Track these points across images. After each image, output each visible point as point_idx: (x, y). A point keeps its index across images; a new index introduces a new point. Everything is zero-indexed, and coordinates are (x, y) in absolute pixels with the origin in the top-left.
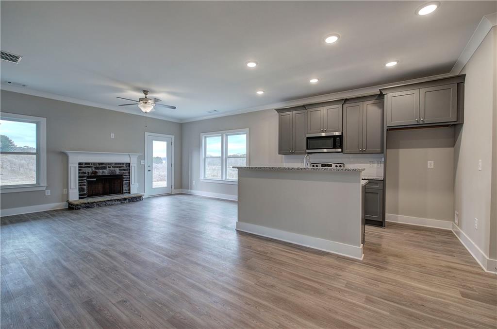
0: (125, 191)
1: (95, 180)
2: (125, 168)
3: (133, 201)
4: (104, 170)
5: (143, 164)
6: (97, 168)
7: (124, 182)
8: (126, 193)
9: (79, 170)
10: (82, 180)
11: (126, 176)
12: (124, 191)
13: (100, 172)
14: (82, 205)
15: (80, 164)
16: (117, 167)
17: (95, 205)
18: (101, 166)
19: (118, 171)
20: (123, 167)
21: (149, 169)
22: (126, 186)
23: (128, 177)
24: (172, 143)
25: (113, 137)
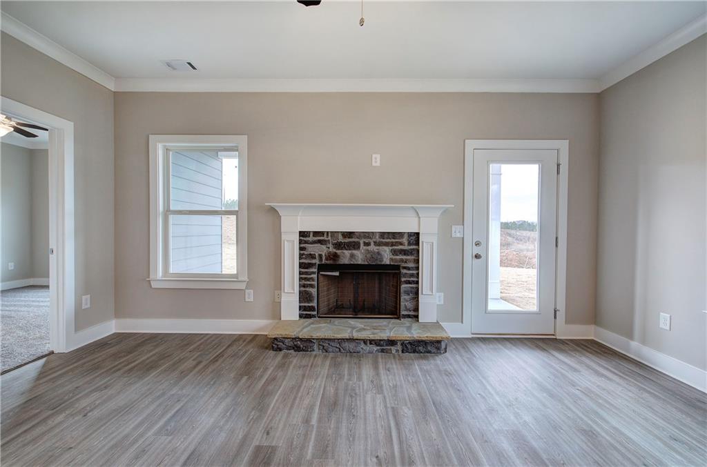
1: (337, 274)
2: (406, 247)
3: (414, 351)
4: (355, 252)
5: (458, 235)
6: (339, 246)
7: (404, 287)
8: (409, 316)
9: (301, 249)
10: (306, 273)
11: (408, 269)
12: (403, 313)
13: (346, 257)
14: (287, 341)
15: (302, 234)
16: (386, 244)
17: (315, 347)
18: (347, 240)
19: (387, 256)
21: (477, 250)
22: (407, 297)
23: (415, 272)
24: (558, 165)
25: (379, 164)
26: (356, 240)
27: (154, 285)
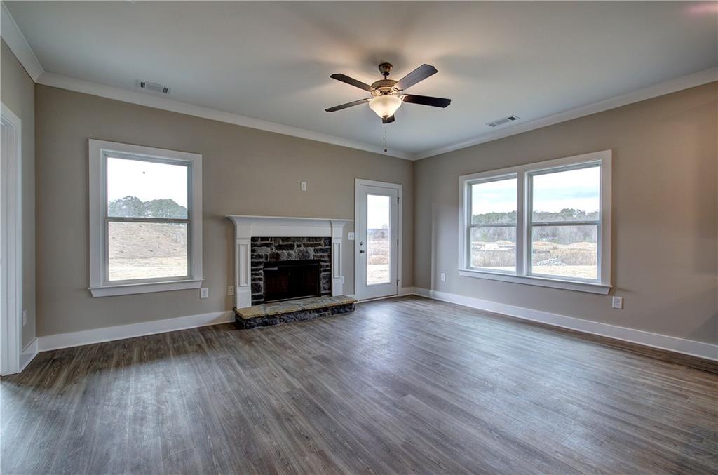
0: (323, 292)
1: (276, 269)
2: (323, 247)
3: (339, 313)
4: (291, 252)
5: (352, 239)
6: (280, 247)
7: (322, 274)
8: (326, 294)
9: (253, 251)
10: (256, 270)
11: (325, 262)
13: (285, 255)
15: (253, 239)
16: (311, 245)
17: (278, 321)
18: (286, 243)
19: (312, 254)
20: (320, 245)
21: (362, 248)
22: (324, 281)
23: (329, 264)
24: (398, 198)
25: (305, 189)
26: (292, 243)
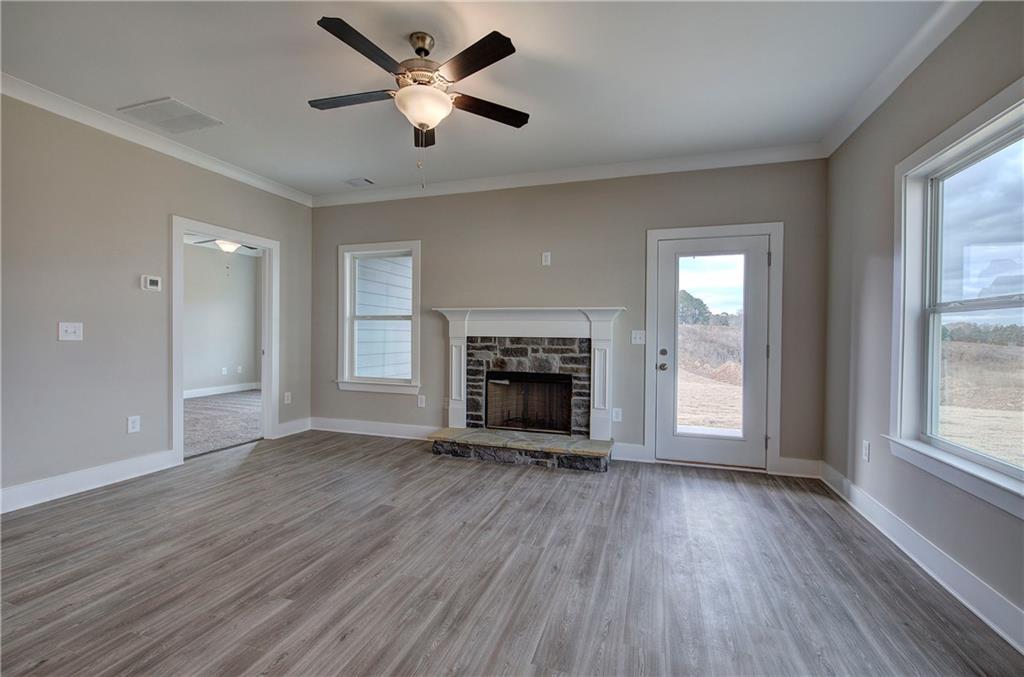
0: (575, 428)
2: (577, 355)
4: (523, 359)
5: (639, 342)
6: (506, 352)
7: (575, 399)
8: (580, 433)
9: (469, 355)
10: (474, 380)
11: (579, 379)
12: (573, 428)
13: (513, 364)
14: (445, 445)
15: (470, 339)
16: (556, 351)
18: (515, 346)
19: (556, 365)
20: (572, 351)
21: (662, 360)
22: (578, 411)
23: (587, 383)
24: (770, 255)
25: (549, 263)
26: (525, 346)
27: (341, 387)
